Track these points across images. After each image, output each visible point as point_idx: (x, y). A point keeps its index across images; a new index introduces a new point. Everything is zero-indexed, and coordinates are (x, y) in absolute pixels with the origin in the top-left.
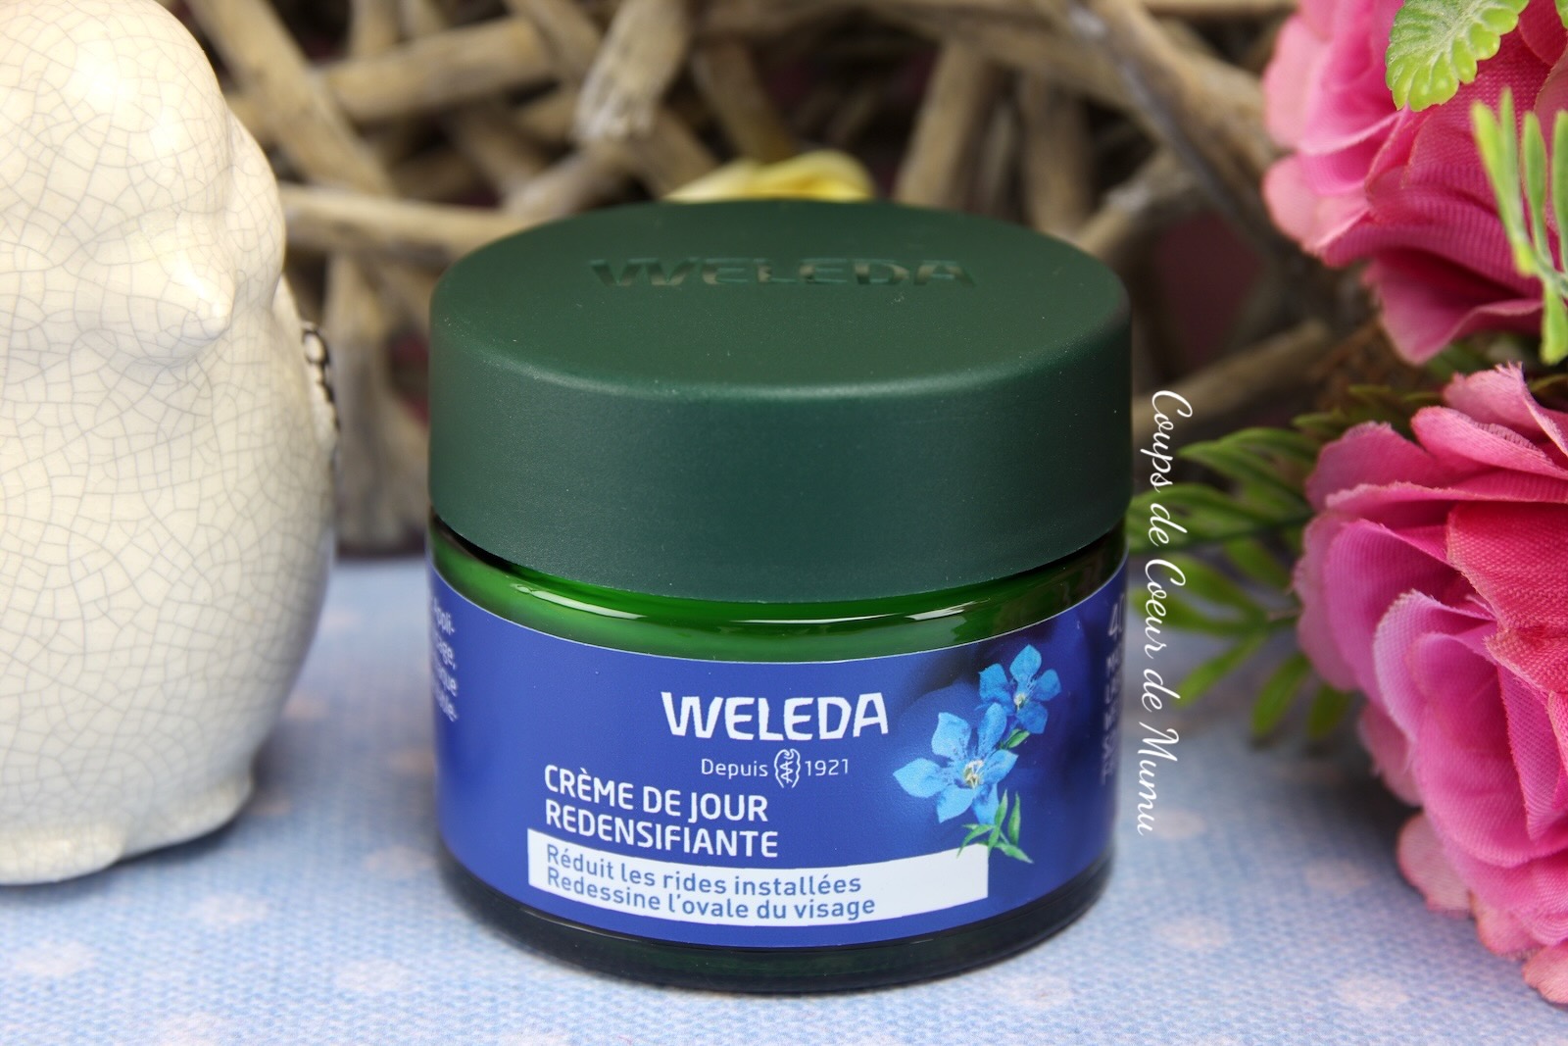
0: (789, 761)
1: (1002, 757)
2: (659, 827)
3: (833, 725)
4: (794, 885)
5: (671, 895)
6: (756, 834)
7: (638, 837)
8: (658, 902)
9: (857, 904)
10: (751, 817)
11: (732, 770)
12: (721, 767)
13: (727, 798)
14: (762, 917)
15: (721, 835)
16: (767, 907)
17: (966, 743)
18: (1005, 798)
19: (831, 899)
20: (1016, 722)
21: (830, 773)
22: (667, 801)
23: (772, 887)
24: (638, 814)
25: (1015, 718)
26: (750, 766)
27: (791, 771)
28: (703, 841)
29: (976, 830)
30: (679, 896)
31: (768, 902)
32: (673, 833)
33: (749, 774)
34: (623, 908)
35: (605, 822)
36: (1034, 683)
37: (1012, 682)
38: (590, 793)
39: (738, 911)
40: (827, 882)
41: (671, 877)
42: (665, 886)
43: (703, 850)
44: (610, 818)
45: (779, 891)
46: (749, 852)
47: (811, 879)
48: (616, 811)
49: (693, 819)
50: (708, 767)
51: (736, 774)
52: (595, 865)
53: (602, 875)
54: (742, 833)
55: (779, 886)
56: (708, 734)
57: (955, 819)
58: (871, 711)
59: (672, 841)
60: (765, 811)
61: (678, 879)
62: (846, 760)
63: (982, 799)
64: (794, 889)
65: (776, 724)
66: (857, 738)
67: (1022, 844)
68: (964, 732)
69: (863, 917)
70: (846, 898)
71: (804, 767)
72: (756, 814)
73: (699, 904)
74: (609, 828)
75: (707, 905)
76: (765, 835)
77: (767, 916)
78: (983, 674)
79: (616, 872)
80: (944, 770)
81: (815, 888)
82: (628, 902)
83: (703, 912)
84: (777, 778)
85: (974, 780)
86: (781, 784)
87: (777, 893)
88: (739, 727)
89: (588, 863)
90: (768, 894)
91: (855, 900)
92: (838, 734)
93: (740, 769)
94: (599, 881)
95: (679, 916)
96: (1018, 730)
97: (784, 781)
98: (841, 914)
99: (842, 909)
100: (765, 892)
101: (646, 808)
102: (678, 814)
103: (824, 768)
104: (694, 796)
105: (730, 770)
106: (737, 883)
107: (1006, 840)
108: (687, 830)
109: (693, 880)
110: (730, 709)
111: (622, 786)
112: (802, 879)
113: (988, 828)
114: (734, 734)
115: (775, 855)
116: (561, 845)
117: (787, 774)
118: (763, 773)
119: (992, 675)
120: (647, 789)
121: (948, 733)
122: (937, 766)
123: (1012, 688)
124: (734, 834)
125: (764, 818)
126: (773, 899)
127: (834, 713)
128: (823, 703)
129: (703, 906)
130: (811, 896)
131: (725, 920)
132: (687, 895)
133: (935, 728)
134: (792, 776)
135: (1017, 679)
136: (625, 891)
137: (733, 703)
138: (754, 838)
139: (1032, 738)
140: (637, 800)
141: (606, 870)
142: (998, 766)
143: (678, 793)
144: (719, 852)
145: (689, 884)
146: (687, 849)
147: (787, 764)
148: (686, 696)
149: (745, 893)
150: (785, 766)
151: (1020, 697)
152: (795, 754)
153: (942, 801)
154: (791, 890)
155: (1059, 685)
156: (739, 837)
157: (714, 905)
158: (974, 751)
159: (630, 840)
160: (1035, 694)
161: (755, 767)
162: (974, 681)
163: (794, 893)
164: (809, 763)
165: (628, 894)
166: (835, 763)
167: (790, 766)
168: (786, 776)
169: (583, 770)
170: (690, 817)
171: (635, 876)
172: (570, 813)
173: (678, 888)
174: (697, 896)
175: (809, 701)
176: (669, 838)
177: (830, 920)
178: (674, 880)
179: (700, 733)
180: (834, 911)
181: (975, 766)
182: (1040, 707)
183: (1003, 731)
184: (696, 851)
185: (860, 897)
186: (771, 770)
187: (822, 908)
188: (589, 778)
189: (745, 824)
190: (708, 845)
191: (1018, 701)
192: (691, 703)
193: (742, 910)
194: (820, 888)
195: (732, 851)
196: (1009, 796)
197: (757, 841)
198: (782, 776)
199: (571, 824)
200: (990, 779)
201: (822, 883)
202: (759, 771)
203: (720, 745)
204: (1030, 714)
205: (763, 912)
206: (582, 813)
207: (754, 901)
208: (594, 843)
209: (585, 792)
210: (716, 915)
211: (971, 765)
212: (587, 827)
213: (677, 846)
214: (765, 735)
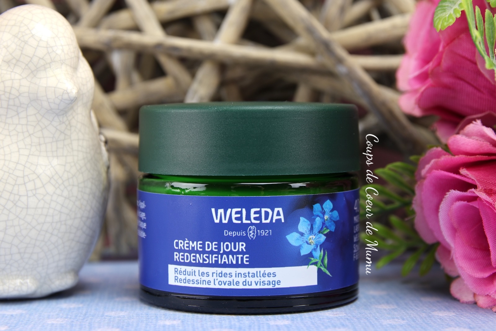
0: (252, 230)
1: (321, 236)
2: (210, 255)
3: (266, 218)
4: (254, 274)
5: (214, 279)
6: (242, 256)
7: (204, 260)
8: (210, 282)
9: (275, 281)
10: (240, 250)
11: (234, 234)
12: (231, 233)
13: (233, 243)
14: (244, 285)
15: (230, 256)
16: (246, 282)
17: (309, 229)
18: (322, 251)
19: (266, 279)
20: (325, 225)
21: (266, 235)
22: (213, 246)
23: (247, 275)
24: (204, 252)
25: (325, 224)
26: (240, 232)
27: (253, 234)
28: (225, 259)
29: (313, 260)
30: (217, 279)
31: (246, 280)
32: (215, 257)
33: (240, 235)
34: (199, 286)
35: (193, 256)
36: (330, 213)
37: (323, 211)
38: (188, 247)
39: (236, 283)
40: (265, 273)
41: (215, 273)
42: (213, 276)
43: (225, 262)
44: (195, 254)
45: (250, 276)
46: (240, 263)
47: (260, 272)
48: (197, 252)
49: (222, 252)
50: (227, 233)
51: (235, 235)
52: (190, 272)
53: (192, 275)
54: (237, 256)
55: (250, 274)
56: (226, 222)
57: (306, 255)
58: (278, 214)
59: (215, 260)
60: (245, 248)
61: (217, 273)
62: (271, 230)
63: (315, 250)
64: (254, 275)
65: (248, 218)
66: (274, 223)
67: (328, 269)
68: (309, 225)
69: (277, 286)
70: (271, 279)
71: (257, 232)
72: (242, 249)
73: (223, 281)
74: (194, 258)
75: (226, 282)
76: (245, 256)
77: (246, 285)
78: (314, 206)
79: (197, 273)
80: (302, 237)
81: (261, 275)
82: (201, 284)
83: (225, 284)
84: (249, 236)
85: (312, 242)
86: (250, 238)
87: (249, 277)
88: (236, 219)
89: (188, 272)
90: (246, 277)
91: (274, 280)
92: (268, 221)
93: (237, 233)
94: (191, 278)
95: (217, 286)
96: (326, 228)
97: (251, 237)
98: (270, 285)
99: (270, 283)
100: (245, 276)
101: (207, 249)
102: (217, 250)
103: (264, 233)
104: (222, 243)
105: (233, 234)
106: (236, 273)
107: (323, 266)
108: (220, 256)
109: (222, 273)
110: (233, 212)
111: (199, 242)
112: (257, 272)
113: (317, 260)
114: (235, 221)
115: (248, 263)
116: (179, 267)
117: (252, 235)
118: (244, 234)
119: (317, 207)
120: (207, 243)
121: (303, 225)
122: (300, 235)
123: (324, 213)
124: (235, 256)
125: (245, 250)
126: (247, 278)
127: (267, 214)
128: (263, 210)
129: (225, 282)
130: (260, 278)
131: (232, 287)
132: (220, 279)
133: (299, 222)
134: (253, 235)
135: (325, 211)
136: (200, 280)
137: (235, 210)
138: (241, 257)
139: (330, 232)
140: (203, 247)
141: (193, 273)
142: (320, 239)
143: (217, 243)
144: (230, 263)
145: (220, 275)
146: (220, 262)
147: (252, 231)
148: (219, 209)
149: (238, 277)
150: (251, 232)
151: (326, 217)
152: (254, 228)
153: (302, 248)
154: (253, 276)
155: (339, 217)
156: (236, 257)
157: (228, 281)
158: (312, 232)
159: (201, 261)
160: (331, 217)
161: (242, 232)
162: (311, 208)
163: (254, 277)
164: (259, 231)
165: (201, 281)
166: (267, 231)
167: (253, 232)
168: (251, 235)
169: (186, 239)
170: (221, 251)
171: (203, 274)
172: (182, 255)
173: (217, 277)
174: (223, 279)
175: (258, 209)
176: (214, 259)
177: (266, 287)
178: (216, 274)
179: (224, 221)
180: (267, 283)
181: (312, 238)
182: (333, 222)
183: (321, 227)
184: (222, 263)
185: (276, 279)
186: (247, 233)
187: (264, 282)
188: (188, 242)
189: (238, 253)
190: (226, 260)
191: (326, 219)
192: (221, 211)
193: (238, 283)
194: (263, 275)
195: (234, 262)
196: (323, 250)
197: (242, 258)
198: (250, 235)
199: (182, 259)
200: (317, 243)
201: (264, 273)
202: (243, 234)
203: (230, 226)
204: (330, 224)
205: (244, 283)
206: (186, 254)
207: (241, 280)
208: (190, 264)
209: (187, 247)
210: (229, 285)
211: (311, 237)
212: (187, 259)
213: (217, 261)
214: (245, 221)
